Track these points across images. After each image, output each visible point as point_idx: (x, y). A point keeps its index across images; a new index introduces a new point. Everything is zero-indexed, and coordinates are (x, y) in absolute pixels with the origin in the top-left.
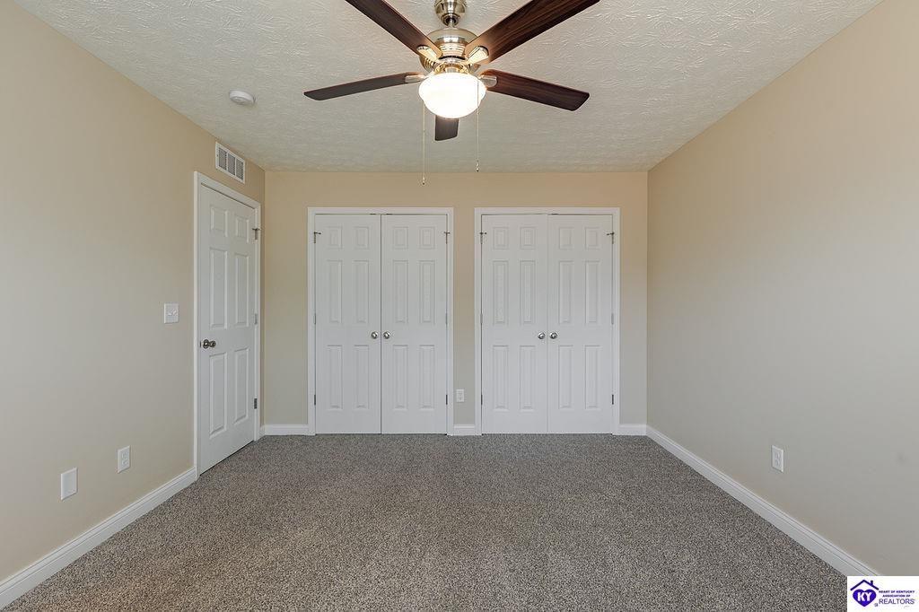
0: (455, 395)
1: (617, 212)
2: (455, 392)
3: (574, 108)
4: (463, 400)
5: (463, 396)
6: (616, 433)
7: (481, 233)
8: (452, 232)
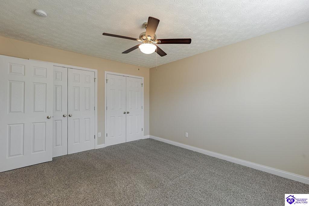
0: (98, 135)
1: (143, 78)
2: (98, 134)
3: (162, 56)
4: (100, 136)
5: (101, 135)
6: (143, 138)
7: (107, 80)
8: (97, 78)
